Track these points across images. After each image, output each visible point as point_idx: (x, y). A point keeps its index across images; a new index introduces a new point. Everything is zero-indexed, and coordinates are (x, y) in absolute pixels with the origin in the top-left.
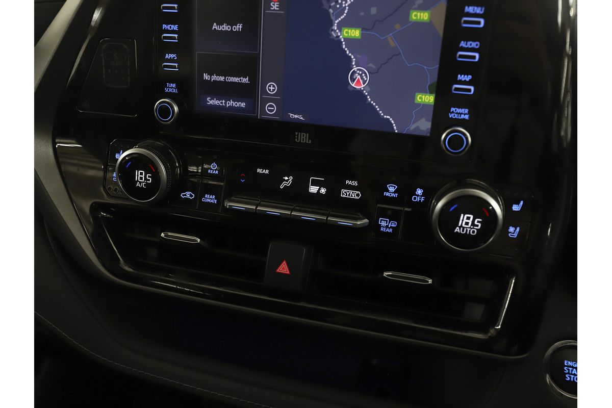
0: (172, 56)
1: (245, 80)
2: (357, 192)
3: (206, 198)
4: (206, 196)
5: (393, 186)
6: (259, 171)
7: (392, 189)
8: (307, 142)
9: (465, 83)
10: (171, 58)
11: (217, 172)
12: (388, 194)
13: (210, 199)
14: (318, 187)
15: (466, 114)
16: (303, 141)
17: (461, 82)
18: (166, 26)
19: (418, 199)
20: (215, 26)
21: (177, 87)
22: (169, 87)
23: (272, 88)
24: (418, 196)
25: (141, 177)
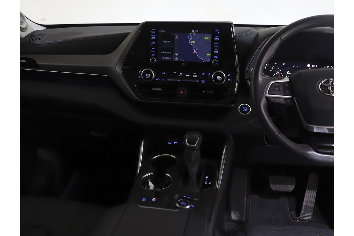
0: (154, 48)
1: (171, 53)
2: (196, 75)
6: (174, 73)
7: (203, 74)
9: (216, 51)
11: (165, 74)
13: (163, 80)
14: (188, 75)
15: (217, 57)
16: (184, 65)
17: (215, 51)
18: (152, 42)
20: (164, 42)
21: (155, 55)
22: (153, 55)
23: (176, 54)
24: (209, 75)
25: (148, 75)
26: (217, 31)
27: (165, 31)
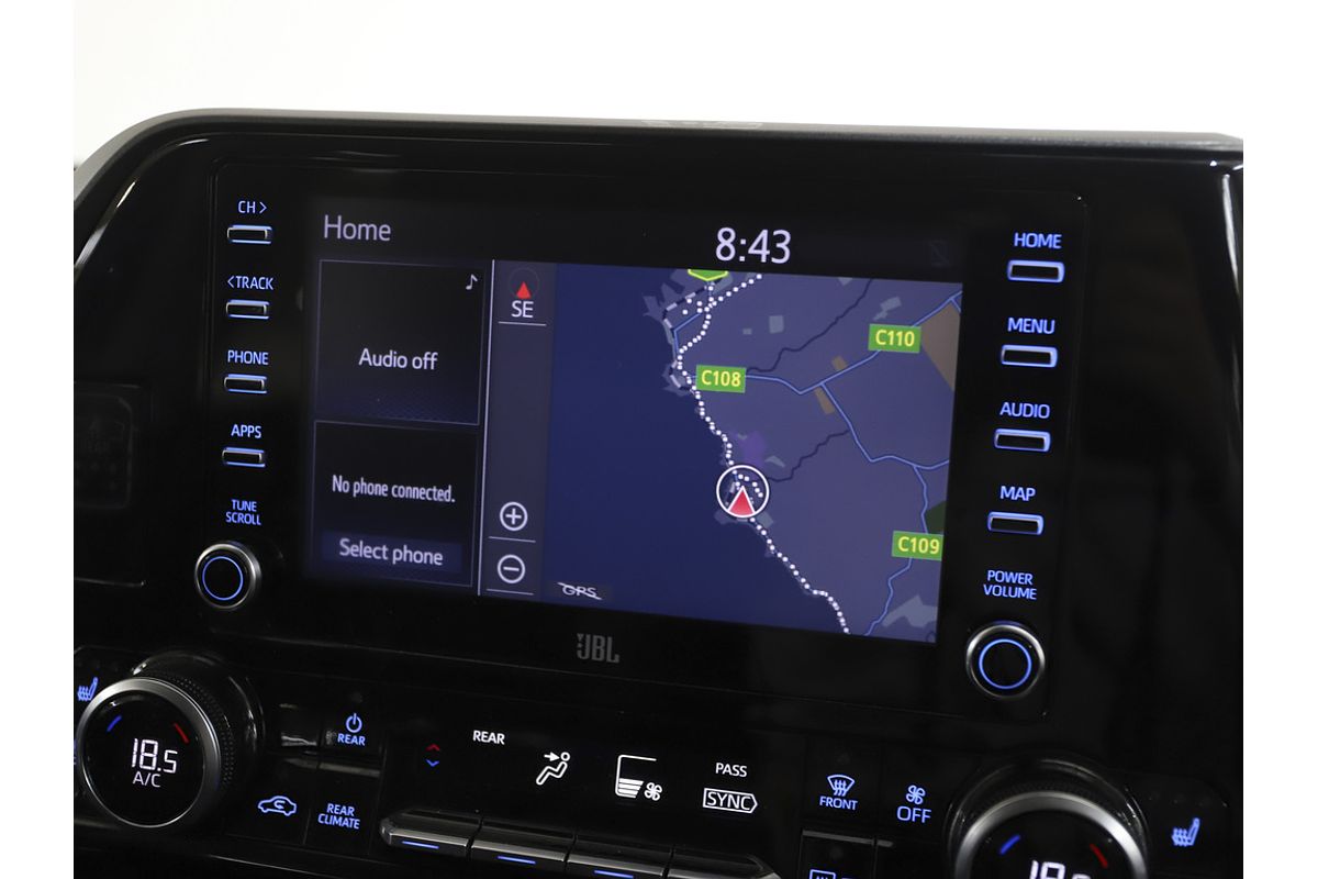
0: (249, 429)
1: (444, 495)
2: (748, 796)
3: (330, 814)
4: (330, 807)
5: (843, 779)
6: (479, 735)
8: (609, 660)
9: (1019, 506)
10: (245, 434)
11: (362, 740)
12: (830, 802)
13: (341, 816)
14: (641, 783)
15: (1028, 586)
16: (598, 656)
17: (1009, 506)
18: (235, 353)
19: (912, 815)
20: (366, 357)
21: (259, 511)
22: (237, 511)
23: (514, 516)
24: (912, 805)
25: (147, 756)
26: (1044, 253)
27: (383, 232)
